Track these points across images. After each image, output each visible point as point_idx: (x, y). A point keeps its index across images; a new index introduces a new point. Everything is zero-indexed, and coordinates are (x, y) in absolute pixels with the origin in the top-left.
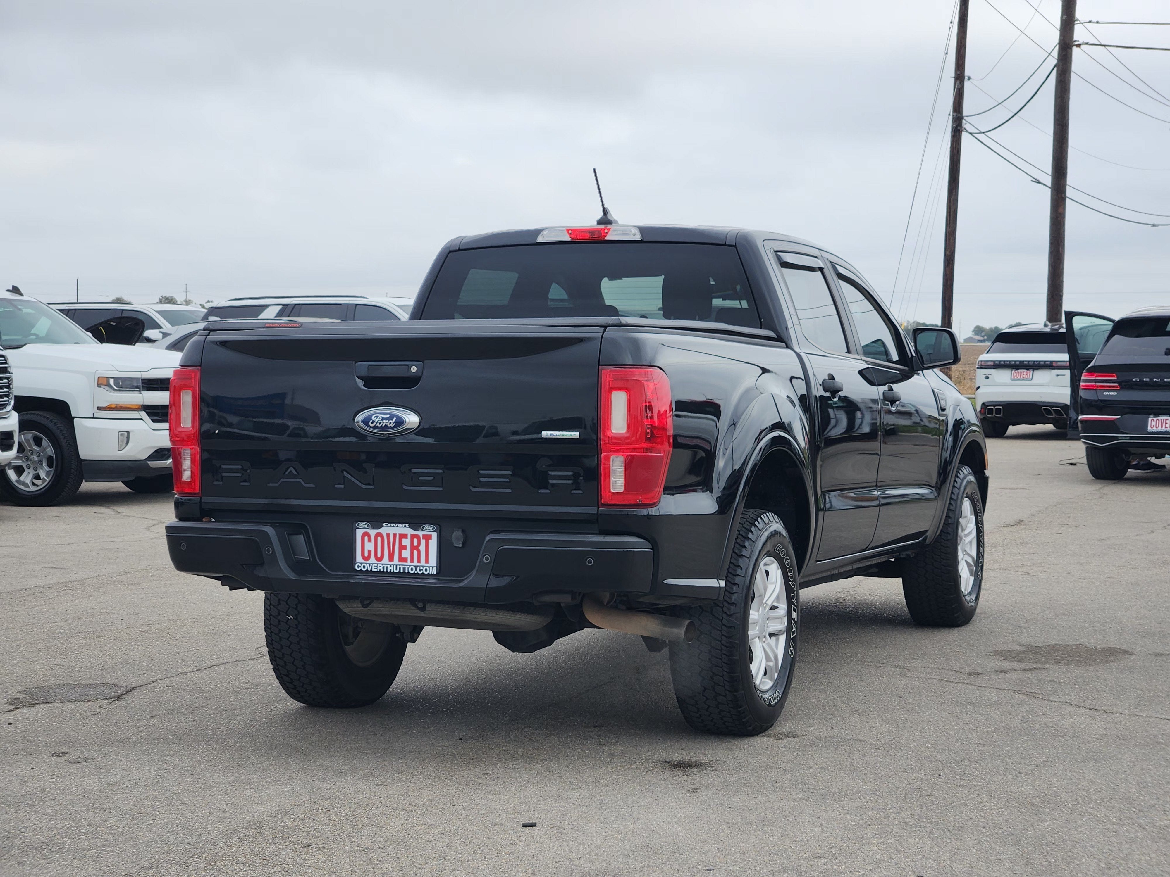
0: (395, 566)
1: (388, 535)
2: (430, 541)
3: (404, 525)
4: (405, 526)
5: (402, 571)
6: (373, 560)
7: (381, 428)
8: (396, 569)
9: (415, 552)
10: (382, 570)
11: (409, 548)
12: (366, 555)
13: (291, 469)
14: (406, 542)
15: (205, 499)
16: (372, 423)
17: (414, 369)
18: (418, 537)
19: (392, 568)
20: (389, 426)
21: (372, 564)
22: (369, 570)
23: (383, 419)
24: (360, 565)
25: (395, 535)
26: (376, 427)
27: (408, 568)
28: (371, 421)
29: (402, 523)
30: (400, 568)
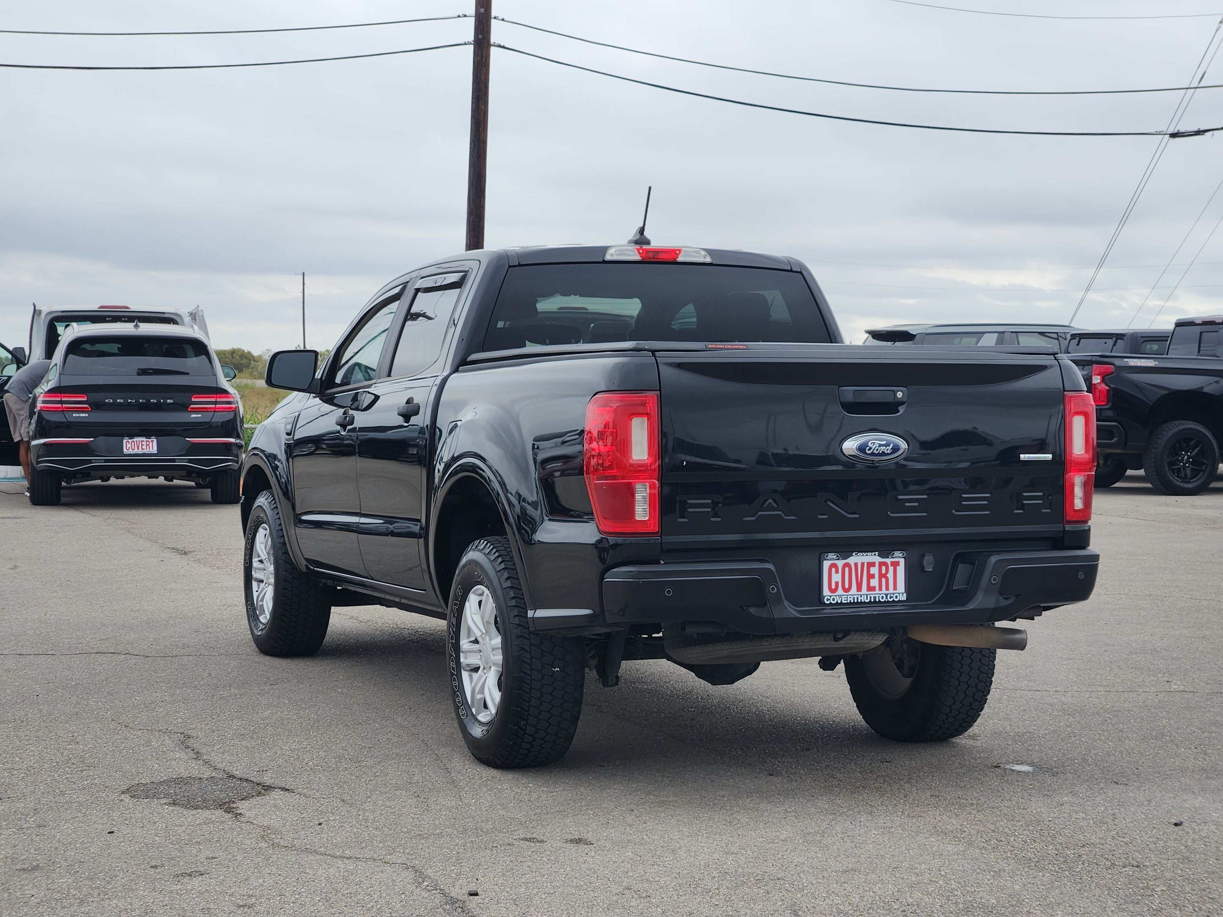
0: (865, 596)
1: (856, 564)
2: (898, 567)
3: (873, 554)
4: (875, 555)
5: (872, 600)
6: (840, 591)
7: (879, 455)
8: (867, 599)
9: (884, 580)
10: (852, 601)
11: (877, 576)
12: (833, 587)
13: (770, 501)
14: (874, 570)
15: (667, 539)
16: (869, 450)
17: (900, 395)
18: (885, 564)
19: (862, 598)
20: (886, 452)
21: (842, 595)
22: (839, 602)
23: (880, 445)
24: (829, 598)
25: (863, 564)
26: (872, 454)
27: (879, 597)
28: (868, 448)
29: (872, 552)
30: (871, 597)
